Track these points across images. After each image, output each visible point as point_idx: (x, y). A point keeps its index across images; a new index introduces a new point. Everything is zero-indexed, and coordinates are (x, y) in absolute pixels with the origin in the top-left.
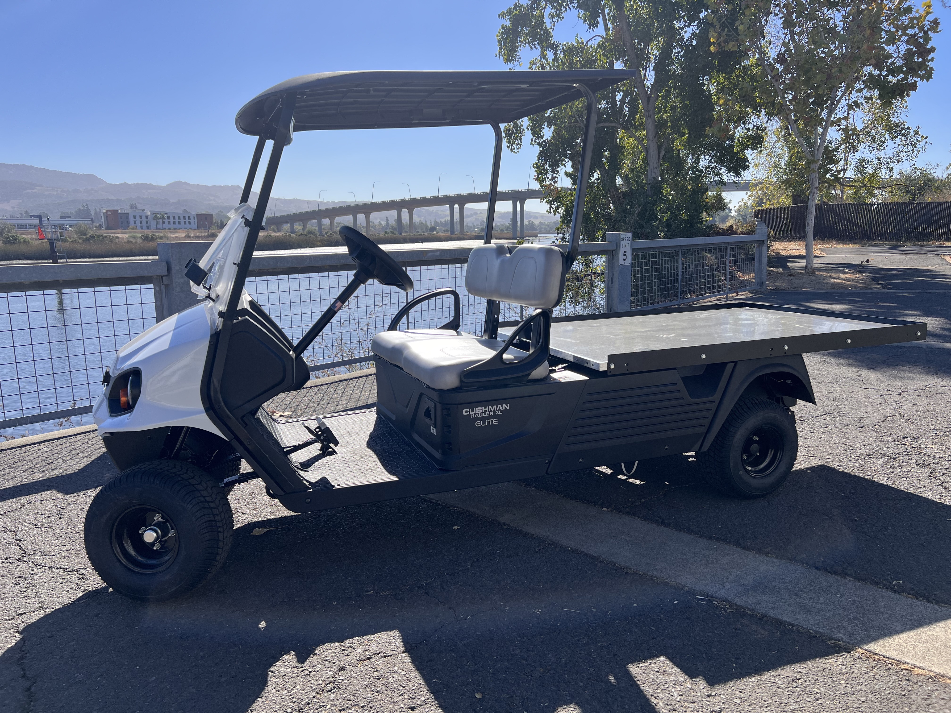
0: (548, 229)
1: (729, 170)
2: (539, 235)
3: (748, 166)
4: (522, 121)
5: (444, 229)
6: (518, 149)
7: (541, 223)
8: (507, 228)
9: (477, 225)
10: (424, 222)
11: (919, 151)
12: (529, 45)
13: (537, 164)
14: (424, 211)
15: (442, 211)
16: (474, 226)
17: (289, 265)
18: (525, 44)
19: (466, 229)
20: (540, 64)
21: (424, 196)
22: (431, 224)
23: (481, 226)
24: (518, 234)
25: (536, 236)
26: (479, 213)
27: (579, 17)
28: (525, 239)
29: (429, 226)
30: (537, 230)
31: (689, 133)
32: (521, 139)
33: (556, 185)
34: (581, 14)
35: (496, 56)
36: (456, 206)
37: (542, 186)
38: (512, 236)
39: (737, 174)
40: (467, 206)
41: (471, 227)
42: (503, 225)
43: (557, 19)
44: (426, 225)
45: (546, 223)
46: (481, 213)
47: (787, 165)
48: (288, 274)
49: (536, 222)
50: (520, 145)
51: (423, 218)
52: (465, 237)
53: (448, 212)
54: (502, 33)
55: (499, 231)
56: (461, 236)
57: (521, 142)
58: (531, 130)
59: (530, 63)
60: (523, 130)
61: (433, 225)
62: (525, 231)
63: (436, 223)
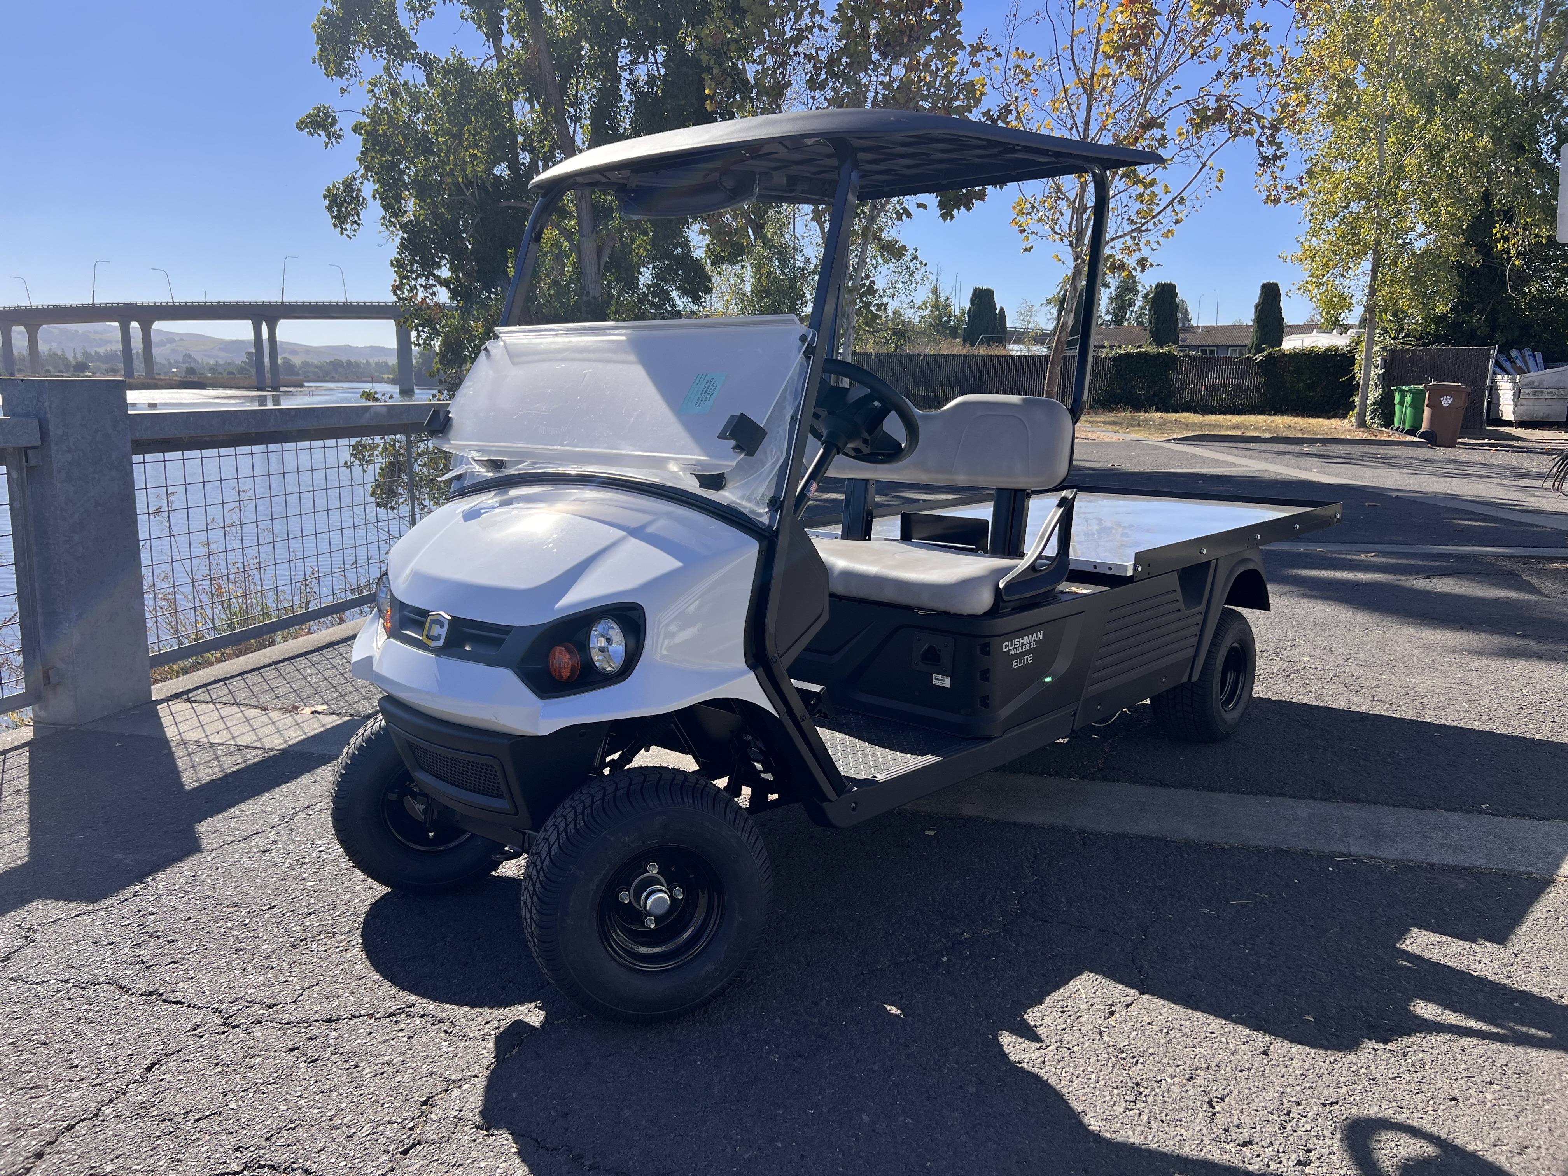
0: (321, 374)
1: (685, 293)
2: (306, 384)
3: (712, 289)
4: (361, 183)
5: (104, 366)
6: (354, 231)
7: (306, 364)
8: (241, 370)
9: (177, 362)
10: (60, 353)
11: (917, 283)
12: (371, 52)
13: (398, 261)
14: (55, 331)
15: (96, 332)
16: (170, 363)
17: (242, 429)
18: (363, 48)
19: (156, 369)
20: (389, 87)
21: (57, 303)
22: (75, 357)
23: (184, 363)
24: (268, 381)
25: (302, 386)
26: (177, 339)
27: (462, 17)
28: (282, 389)
29: (71, 358)
30: (298, 374)
31: (655, 232)
32: (358, 215)
33: (435, 299)
34: (467, 13)
35: (314, 62)
36: (134, 324)
37: (399, 299)
38: (256, 384)
39: (696, 299)
40: (159, 326)
41: (164, 365)
42: (229, 364)
43: (423, 15)
44: (64, 359)
45: (316, 362)
46: (182, 340)
47: (755, 290)
48: (235, 446)
49: (297, 360)
50: (359, 224)
51: (54, 345)
52: (160, 383)
53: (118, 334)
54: (324, 23)
55: (225, 374)
56: (150, 381)
57: (359, 219)
58: (382, 199)
59: (371, 83)
60: (364, 199)
61: (80, 359)
62: (281, 377)
63: (86, 354)
